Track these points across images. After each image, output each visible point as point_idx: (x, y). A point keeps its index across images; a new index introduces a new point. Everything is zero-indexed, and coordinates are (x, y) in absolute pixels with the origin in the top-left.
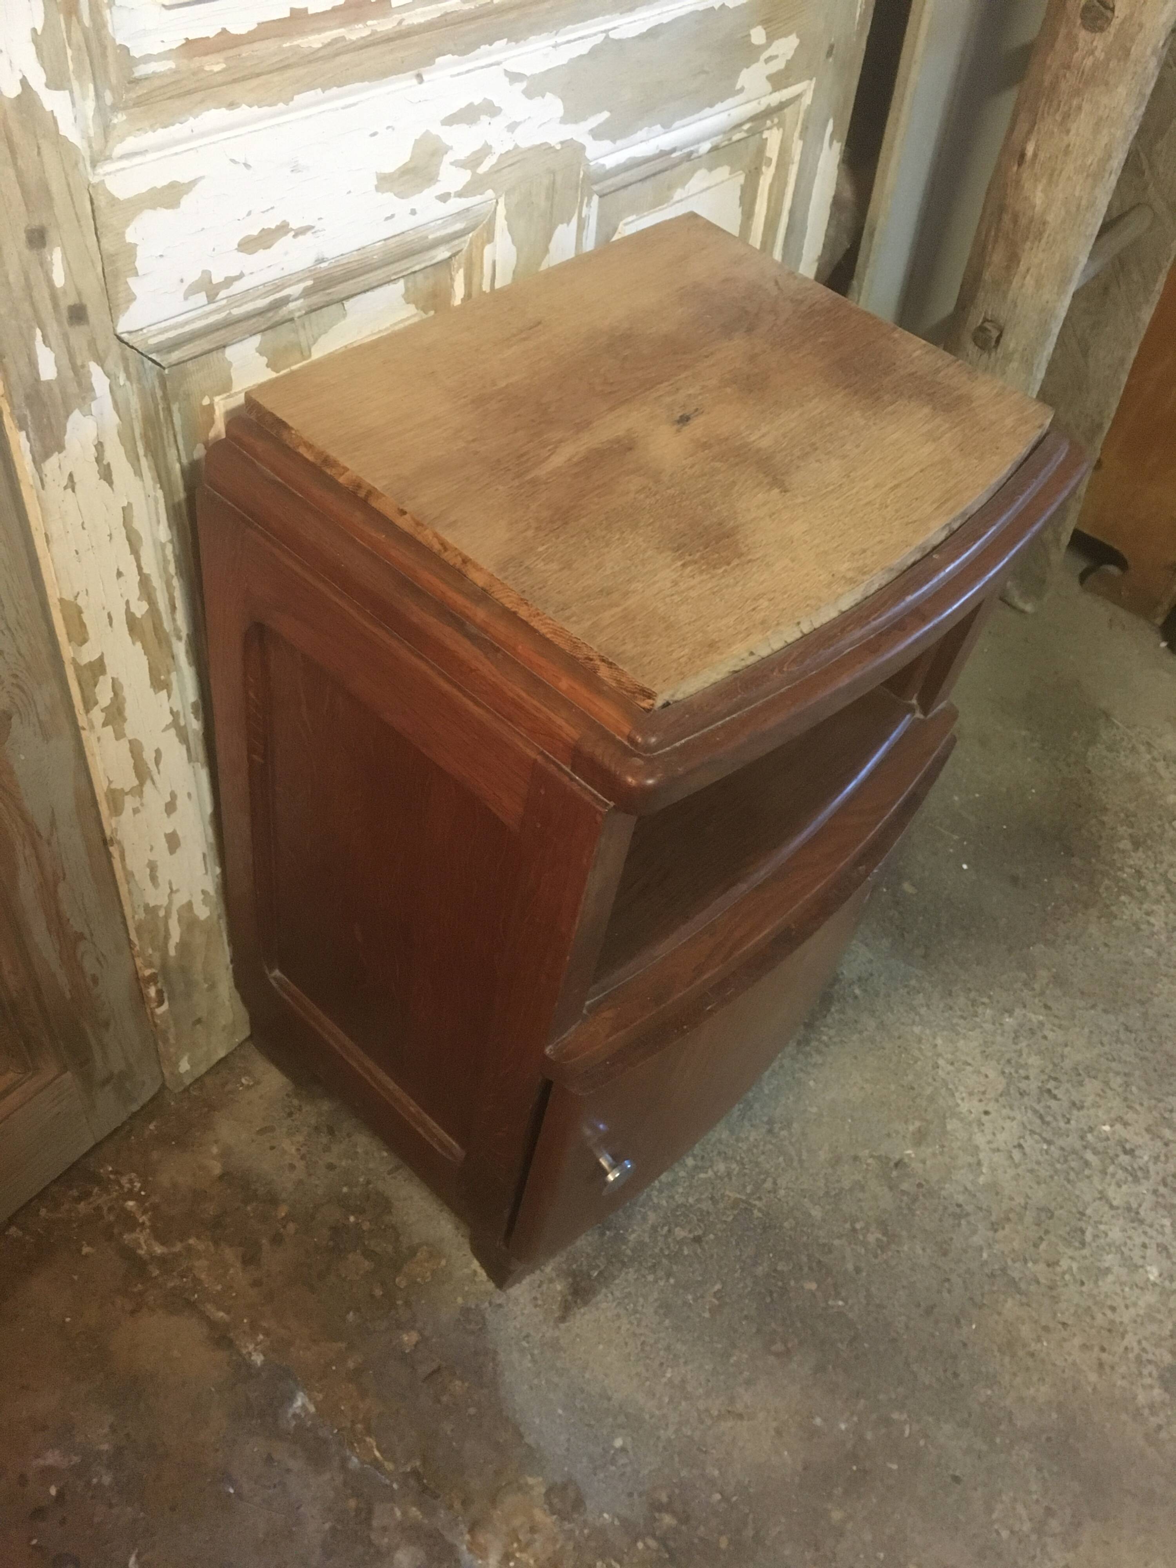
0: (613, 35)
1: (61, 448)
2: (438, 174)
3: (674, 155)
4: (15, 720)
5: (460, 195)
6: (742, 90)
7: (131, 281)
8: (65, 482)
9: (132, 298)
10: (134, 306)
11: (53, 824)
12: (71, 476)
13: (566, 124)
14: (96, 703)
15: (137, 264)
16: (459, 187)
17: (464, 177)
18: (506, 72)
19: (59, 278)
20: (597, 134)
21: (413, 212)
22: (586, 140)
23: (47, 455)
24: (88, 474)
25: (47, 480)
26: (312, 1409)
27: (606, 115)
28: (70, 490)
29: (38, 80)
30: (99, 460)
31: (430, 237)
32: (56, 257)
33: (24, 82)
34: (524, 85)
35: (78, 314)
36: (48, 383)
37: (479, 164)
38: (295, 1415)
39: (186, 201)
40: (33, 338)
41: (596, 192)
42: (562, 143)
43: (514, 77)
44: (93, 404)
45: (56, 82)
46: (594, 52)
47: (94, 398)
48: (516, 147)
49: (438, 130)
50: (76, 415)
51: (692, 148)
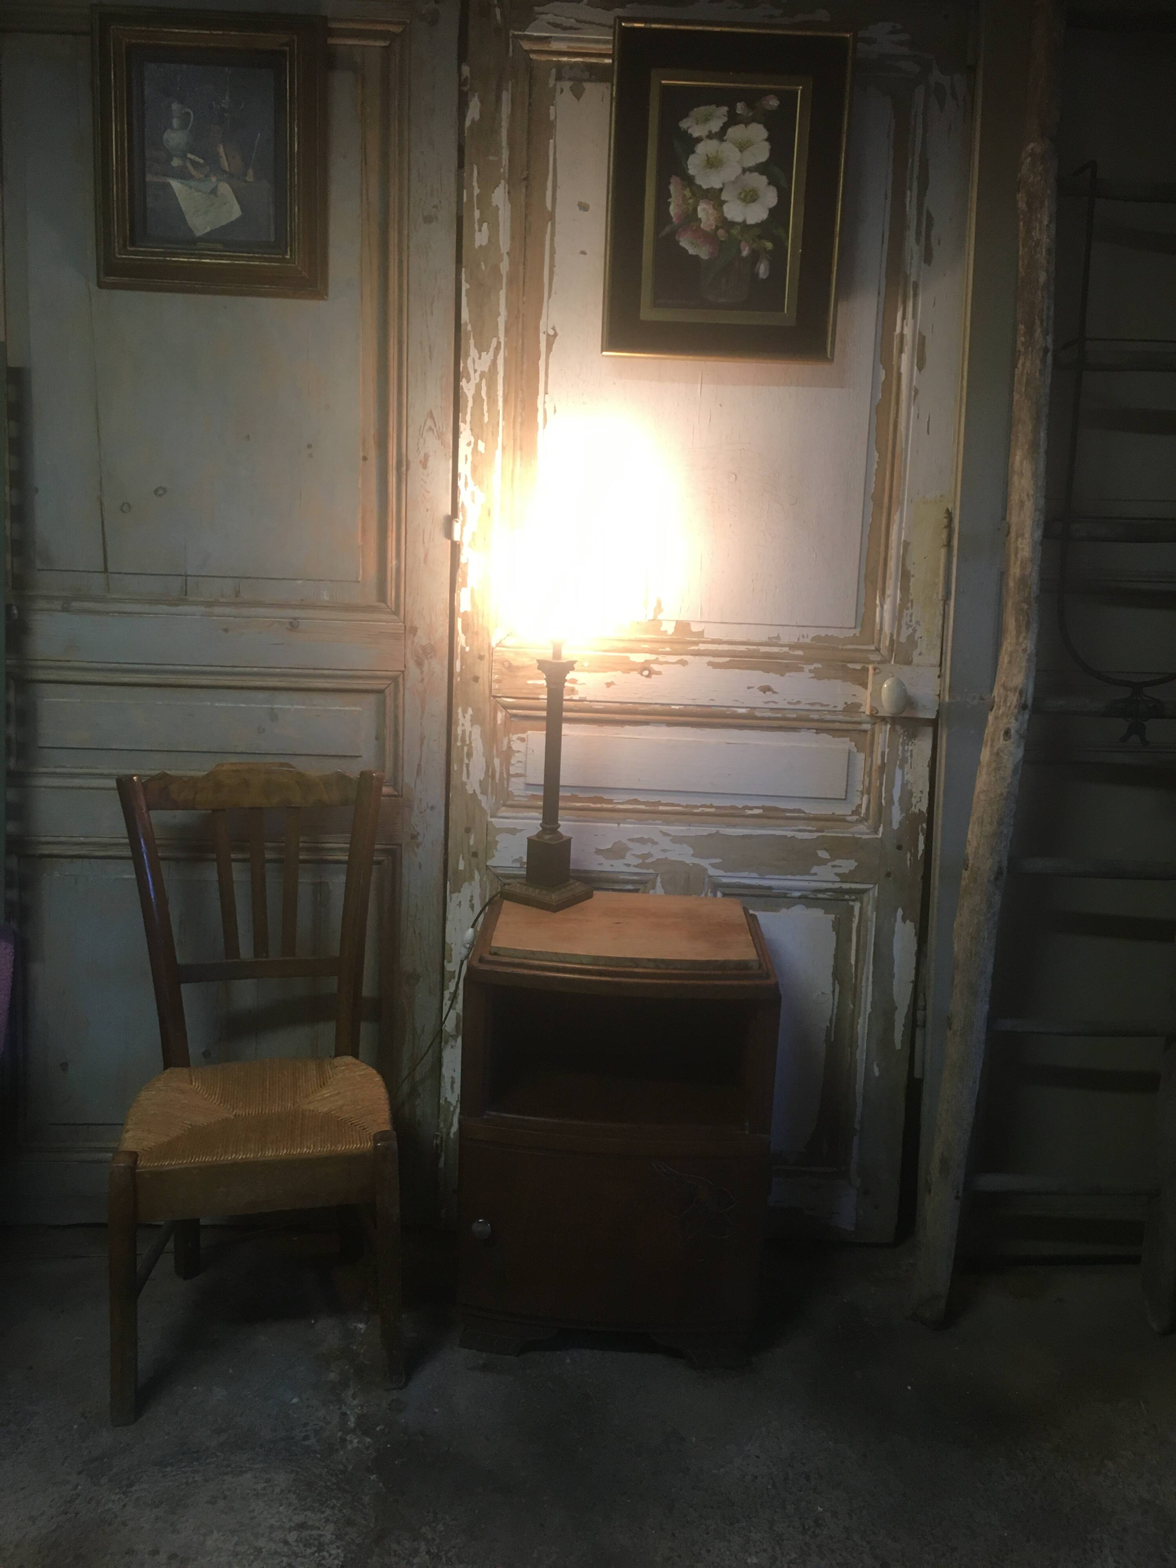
0: (721, 832)
1: (459, 892)
2: (625, 856)
3: (774, 891)
4: (421, 979)
5: (635, 866)
6: (815, 874)
7: (494, 851)
8: (458, 903)
9: (493, 856)
10: (494, 859)
11: (423, 1031)
12: (460, 902)
13: (695, 857)
14: (448, 989)
15: (498, 847)
16: (636, 864)
17: (640, 861)
18: (661, 832)
19: (472, 842)
20: (713, 865)
21: (612, 866)
22: (708, 867)
23: (454, 892)
24: (466, 904)
25: (453, 900)
26: (362, 1331)
27: (718, 861)
28: (458, 907)
29: (478, 792)
30: (471, 901)
31: (621, 877)
32: (473, 836)
33: (474, 790)
34: (671, 838)
35: (475, 855)
36: (461, 870)
37: (647, 859)
38: (356, 1327)
39: (518, 834)
40: (459, 856)
41: (720, 891)
42: (693, 864)
43: (665, 834)
44: (473, 882)
45: (484, 792)
46: (710, 835)
47: (474, 881)
48: (666, 858)
49: (625, 841)
50: (466, 883)
51: (787, 892)
